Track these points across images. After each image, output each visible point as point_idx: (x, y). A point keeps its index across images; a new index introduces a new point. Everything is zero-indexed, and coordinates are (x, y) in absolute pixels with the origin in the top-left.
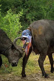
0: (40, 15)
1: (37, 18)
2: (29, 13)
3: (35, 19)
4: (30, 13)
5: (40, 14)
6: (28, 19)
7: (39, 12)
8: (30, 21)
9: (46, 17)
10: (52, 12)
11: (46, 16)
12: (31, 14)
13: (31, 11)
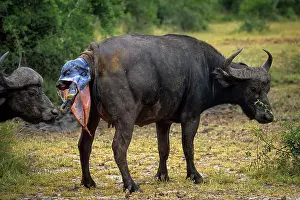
0: (45, 22)
1: (36, 30)
2: (10, 14)
3: (31, 34)
4: (14, 14)
5: (44, 18)
6: (8, 32)
7: (42, 12)
8: (14, 38)
9: (62, 28)
10: (79, 13)
11: (63, 24)
12: (17, 18)
13: (16, 9)
